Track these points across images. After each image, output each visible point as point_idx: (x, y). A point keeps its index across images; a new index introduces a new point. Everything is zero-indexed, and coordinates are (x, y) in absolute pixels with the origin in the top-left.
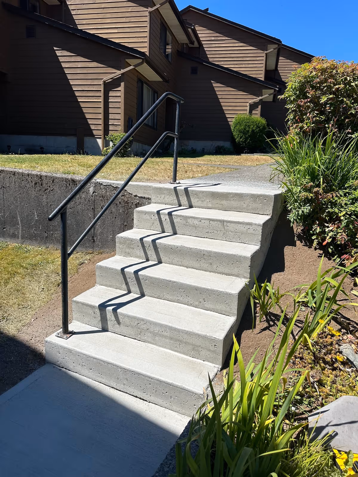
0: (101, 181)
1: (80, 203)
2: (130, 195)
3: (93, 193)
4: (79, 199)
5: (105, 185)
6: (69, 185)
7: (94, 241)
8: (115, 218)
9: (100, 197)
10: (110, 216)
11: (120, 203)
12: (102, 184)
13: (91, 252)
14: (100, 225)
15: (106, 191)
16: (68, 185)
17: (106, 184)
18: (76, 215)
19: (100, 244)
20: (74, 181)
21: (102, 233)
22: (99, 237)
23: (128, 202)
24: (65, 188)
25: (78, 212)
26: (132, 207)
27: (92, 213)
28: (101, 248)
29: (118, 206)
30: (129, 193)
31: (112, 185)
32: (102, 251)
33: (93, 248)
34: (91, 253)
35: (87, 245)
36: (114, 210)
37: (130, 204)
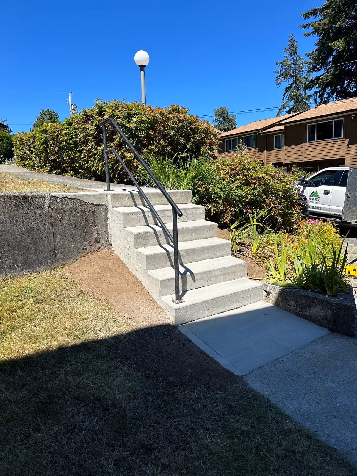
0: (56, 194)
1: (36, 220)
2: (87, 204)
3: (49, 207)
4: (33, 216)
5: (60, 198)
6: (20, 202)
7: (56, 256)
8: (75, 227)
9: (57, 210)
10: (69, 227)
11: (78, 213)
12: (57, 197)
13: (54, 267)
14: (59, 238)
15: (63, 204)
16: (18, 203)
17: (62, 197)
18: (31, 233)
19: (62, 257)
20: (25, 198)
21: (63, 245)
22: (60, 250)
23: (85, 210)
24: (14, 207)
25: (33, 230)
26: (90, 214)
27: (50, 228)
28: (64, 260)
29: (76, 216)
30: (86, 203)
31: (68, 197)
32: (65, 262)
33: (55, 263)
34: (54, 269)
35: (49, 261)
36: (73, 220)
37: (87, 213)
